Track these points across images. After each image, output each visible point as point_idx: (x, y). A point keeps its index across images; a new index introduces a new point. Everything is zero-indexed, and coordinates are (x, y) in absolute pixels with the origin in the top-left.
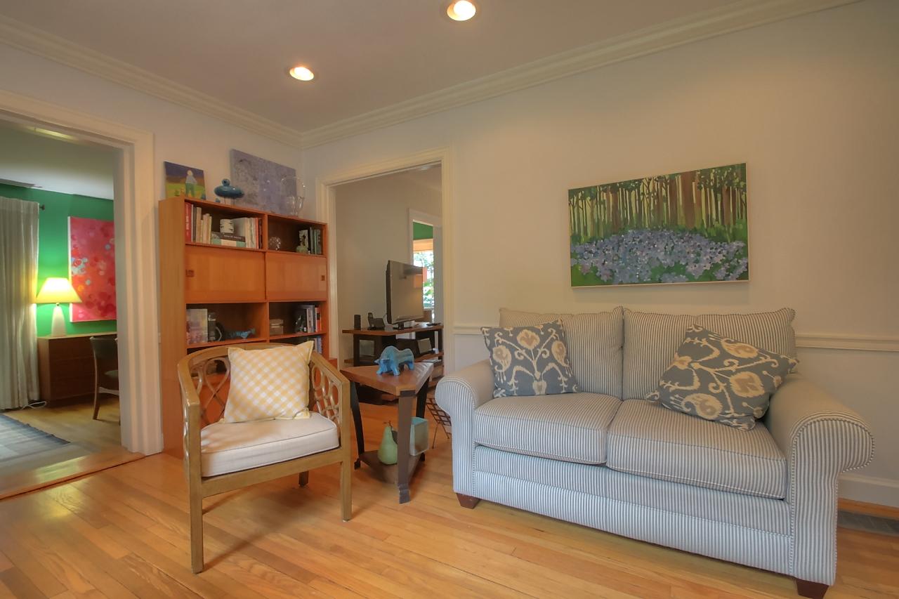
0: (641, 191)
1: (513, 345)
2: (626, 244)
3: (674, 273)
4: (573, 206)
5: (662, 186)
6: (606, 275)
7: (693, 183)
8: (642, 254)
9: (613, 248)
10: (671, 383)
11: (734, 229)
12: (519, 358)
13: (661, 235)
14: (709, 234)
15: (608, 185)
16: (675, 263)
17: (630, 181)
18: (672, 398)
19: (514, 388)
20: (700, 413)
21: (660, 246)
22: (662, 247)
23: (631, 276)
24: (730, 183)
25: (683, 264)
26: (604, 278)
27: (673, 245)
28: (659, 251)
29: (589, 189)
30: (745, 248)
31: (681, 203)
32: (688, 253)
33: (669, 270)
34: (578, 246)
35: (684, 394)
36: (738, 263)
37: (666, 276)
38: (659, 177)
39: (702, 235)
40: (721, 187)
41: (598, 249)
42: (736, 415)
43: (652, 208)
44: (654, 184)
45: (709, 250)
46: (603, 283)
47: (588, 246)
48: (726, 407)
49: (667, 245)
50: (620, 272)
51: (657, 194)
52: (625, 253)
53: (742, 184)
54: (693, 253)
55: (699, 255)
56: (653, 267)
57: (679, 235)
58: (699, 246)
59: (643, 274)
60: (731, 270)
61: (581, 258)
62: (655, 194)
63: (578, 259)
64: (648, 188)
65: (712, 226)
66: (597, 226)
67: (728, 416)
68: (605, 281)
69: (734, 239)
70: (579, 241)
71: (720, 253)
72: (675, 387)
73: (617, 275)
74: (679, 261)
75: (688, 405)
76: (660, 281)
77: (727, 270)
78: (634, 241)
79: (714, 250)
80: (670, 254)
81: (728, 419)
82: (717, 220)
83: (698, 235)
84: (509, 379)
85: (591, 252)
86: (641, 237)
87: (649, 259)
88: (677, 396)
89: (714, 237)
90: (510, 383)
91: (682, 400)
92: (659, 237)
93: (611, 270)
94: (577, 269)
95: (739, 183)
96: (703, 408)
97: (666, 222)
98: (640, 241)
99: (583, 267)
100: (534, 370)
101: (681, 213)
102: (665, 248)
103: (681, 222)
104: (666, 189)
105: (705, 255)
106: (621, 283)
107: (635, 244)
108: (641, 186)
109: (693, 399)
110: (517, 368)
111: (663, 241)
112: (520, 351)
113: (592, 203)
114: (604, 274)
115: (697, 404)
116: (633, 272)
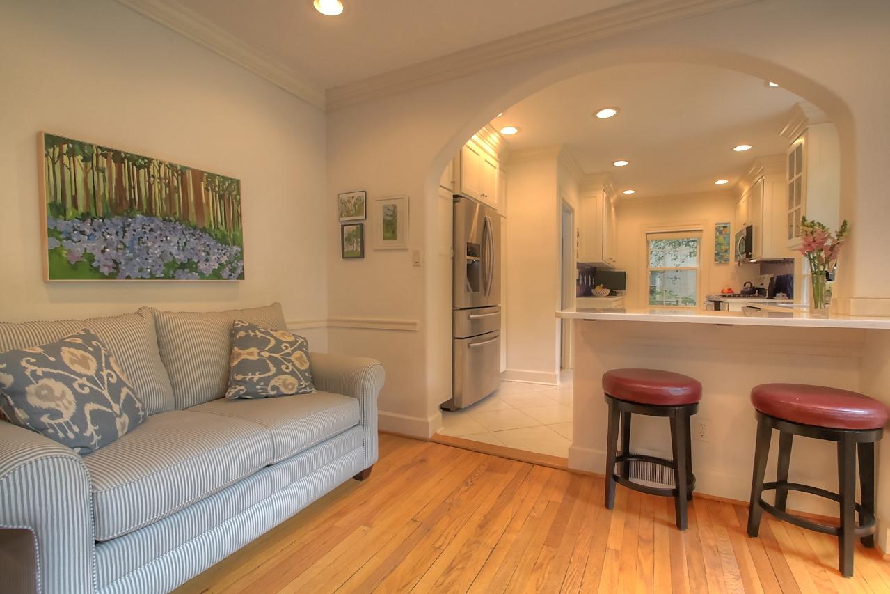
0: (152, 173)
1: (66, 373)
2: (134, 230)
3: (187, 270)
4: (53, 159)
5: (173, 175)
6: (109, 267)
7: (202, 183)
8: (153, 245)
9: (117, 233)
10: (252, 375)
11: (233, 235)
12: (83, 392)
13: (174, 228)
14: (216, 235)
15: (110, 150)
16: (188, 259)
17: (139, 157)
18: (258, 387)
19: (96, 438)
20: (285, 392)
21: (173, 239)
22: (175, 240)
23: (141, 270)
24: (230, 194)
25: (196, 261)
26: (105, 270)
27: (185, 240)
28: (172, 244)
29: (82, 145)
30: (242, 252)
31: (192, 199)
32: (200, 251)
33: (182, 266)
34: (61, 220)
35: (268, 379)
36: (237, 265)
37: (180, 272)
38: (170, 164)
39: (210, 235)
40: (223, 194)
41: (95, 230)
42: (307, 384)
43: (164, 196)
44: (165, 169)
45: (216, 251)
46: (103, 277)
47: (78, 224)
48: (300, 381)
49: (180, 239)
50: (126, 264)
51: (169, 182)
52: (132, 241)
53: (238, 197)
54: (204, 251)
55: (208, 254)
56: (166, 262)
57: (191, 232)
58: (208, 245)
59: (155, 268)
60: (233, 270)
61: (67, 239)
62: (167, 181)
63: (60, 240)
64: (159, 172)
65: (218, 229)
66: (93, 196)
67: (304, 386)
68: (107, 274)
69: (234, 244)
70: (65, 215)
71: (224, 254)
72: (257, 377)
73: (122, 267)
74: (192, 259)
75: (274, 388)
76: (173, 278)
77: (231, 270)
78: (143, 228)
79: (220, 251)
80: (183, 250)
81: (304, 388)
82: (222, 224)
83: (207, 234)
84: (84, 428)
85: (83, 233)
86: (152, 226)
87: (162, 252)
88: (262, 384)
89: (219, 239)
90: (88, 434)
91: (268, 386)
92: (172, 229)
93: (114, 261)
94: (60, 255)
95: (235, 195)
96: (286, 386)
97: (178, 215)
98: (151, 230)
99: (70, 252)
100: (110, 403)
101: (192, 209)
102: (178, 243)
103: (193, 219)
104: (177, 179)
105: (214, 255)
106: (128, 277)
107: (145, 232)
108: (151, 167)
109: (276, 382)
110: (89, 407)
111: (176, 235)
112: (80, 381)
113: (86, 167)
114: (105, 265)
115: (280, 385)
116: (143, 266)
